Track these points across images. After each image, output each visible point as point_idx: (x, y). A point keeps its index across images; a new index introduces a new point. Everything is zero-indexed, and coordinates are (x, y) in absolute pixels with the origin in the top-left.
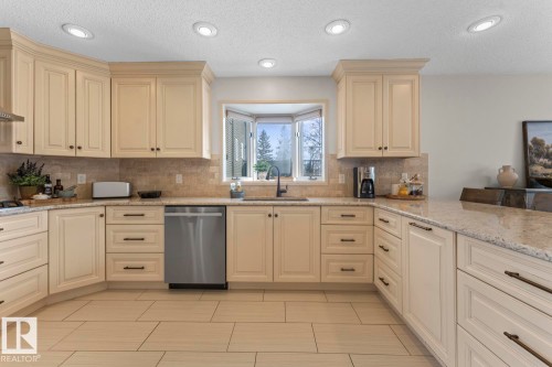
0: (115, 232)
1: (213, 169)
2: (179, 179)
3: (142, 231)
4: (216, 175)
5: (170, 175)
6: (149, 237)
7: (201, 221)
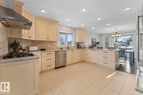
0: (44, 58)
1: (56, 44)
2: (48, 46)
3: (50, 57)
4: (57, 45)
5: (46, 45)
6: (52, 58)
7: (60, 54)
